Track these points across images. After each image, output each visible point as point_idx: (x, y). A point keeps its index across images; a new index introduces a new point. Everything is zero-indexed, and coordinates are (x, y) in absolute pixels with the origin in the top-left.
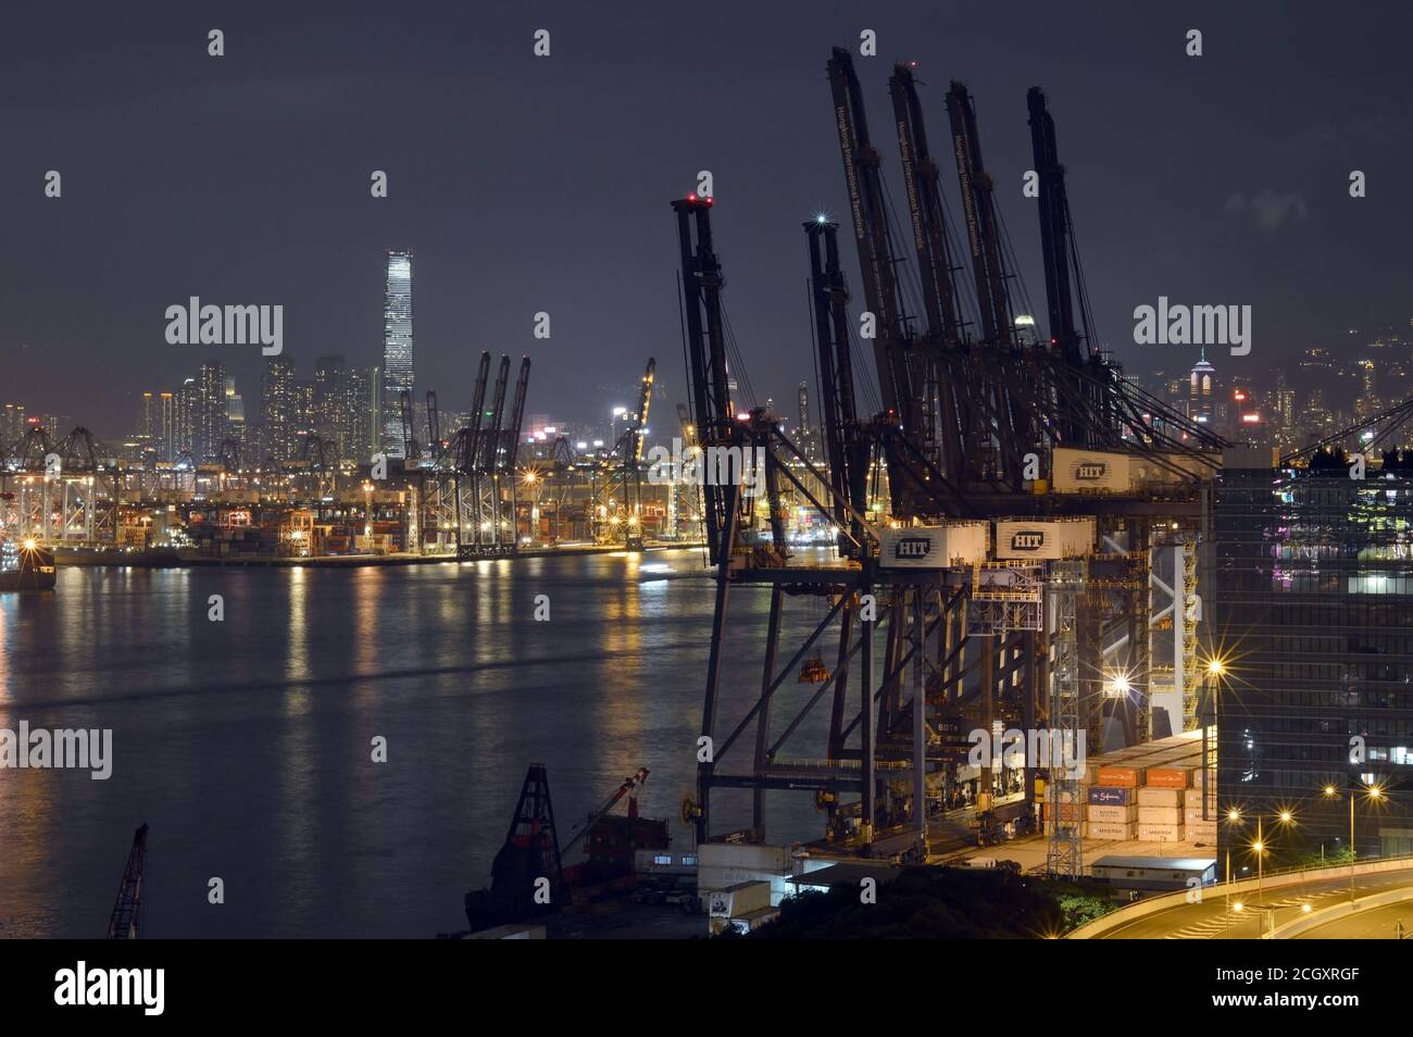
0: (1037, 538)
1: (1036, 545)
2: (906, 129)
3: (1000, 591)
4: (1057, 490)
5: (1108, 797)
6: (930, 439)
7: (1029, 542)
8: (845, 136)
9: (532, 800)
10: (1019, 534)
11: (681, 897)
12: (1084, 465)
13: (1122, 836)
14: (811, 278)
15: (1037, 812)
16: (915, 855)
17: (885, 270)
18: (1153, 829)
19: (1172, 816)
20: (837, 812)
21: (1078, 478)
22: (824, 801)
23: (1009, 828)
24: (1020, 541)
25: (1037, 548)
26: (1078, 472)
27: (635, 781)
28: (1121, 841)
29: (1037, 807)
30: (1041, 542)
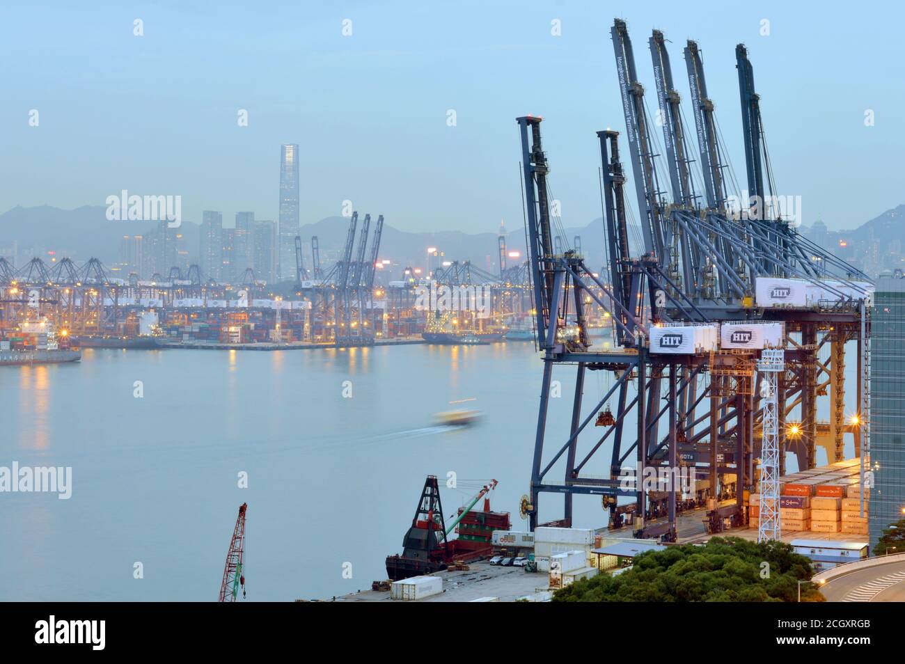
0: (747, 335)
1: (747, 339)
2: (660, 71)
3: (727, 369)
4: (759, 305)
5: (791, 503)
6: (675, 271)
7: (742, 338)
8: (622, 76)
9: (429, 498)
10: (736, 332)
11: (522, 561)
12: (776, 289)
13: (800, 528)
14: (601, 167)
15: (744, 512)
16: (669, 538)
17: (647, 162)
18: (820, 523)
19: (833, 515)
20: (616, 510)
21: (772, 297)
22: (608, 502)
23: (727, 522)
24: (737, 337)
25: (747, 342)
26: (772, 293)
27: (489, 487)
28: (799, 531)
29: (744, 508)
30: (750, 338)
